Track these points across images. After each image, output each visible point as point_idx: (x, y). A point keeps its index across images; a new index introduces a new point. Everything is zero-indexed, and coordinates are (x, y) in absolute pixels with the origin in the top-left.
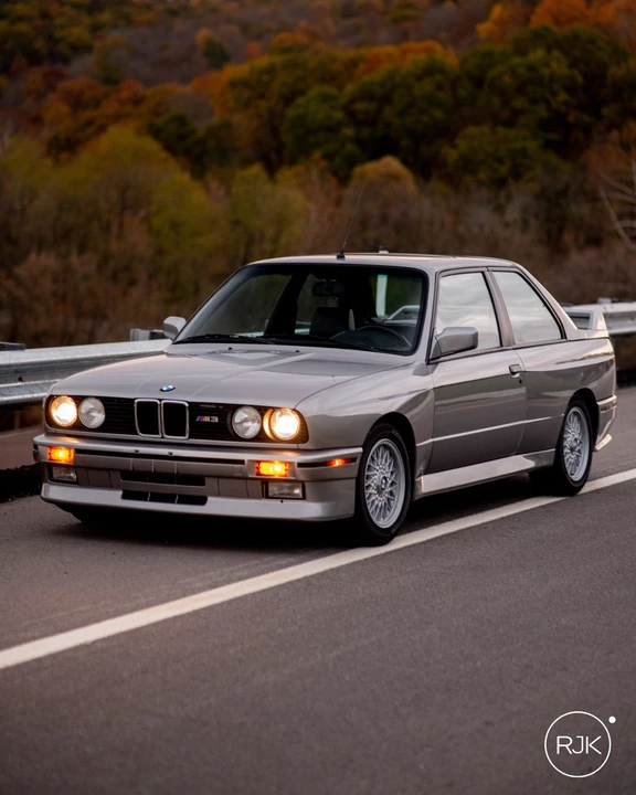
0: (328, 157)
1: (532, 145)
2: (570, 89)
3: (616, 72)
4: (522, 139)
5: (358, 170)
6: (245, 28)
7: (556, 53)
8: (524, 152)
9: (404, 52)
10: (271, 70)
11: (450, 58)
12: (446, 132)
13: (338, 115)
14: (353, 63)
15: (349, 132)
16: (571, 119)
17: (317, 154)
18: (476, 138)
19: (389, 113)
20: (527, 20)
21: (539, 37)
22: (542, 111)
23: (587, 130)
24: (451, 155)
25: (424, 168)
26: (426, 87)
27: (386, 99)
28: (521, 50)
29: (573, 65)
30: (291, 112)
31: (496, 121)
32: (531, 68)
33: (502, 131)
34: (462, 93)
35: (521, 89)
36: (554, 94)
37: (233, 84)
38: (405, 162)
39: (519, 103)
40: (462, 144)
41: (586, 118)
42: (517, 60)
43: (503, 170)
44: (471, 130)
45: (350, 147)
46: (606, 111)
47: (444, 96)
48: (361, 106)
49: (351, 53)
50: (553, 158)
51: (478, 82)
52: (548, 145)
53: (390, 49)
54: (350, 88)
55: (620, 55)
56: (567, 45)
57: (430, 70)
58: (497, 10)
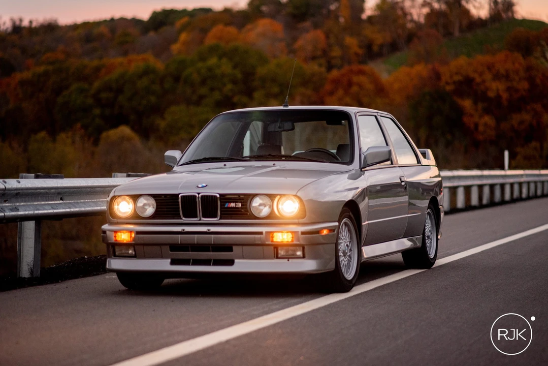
0: (85, 127)
2: (234, 82)
3: (261, 71)
5: (104, 135)
6: (24, 51)
7: (224, 60)
9: (130, 62)
10: (46, 74)
11: (159, 65)
12: (158, 110)
13: (90, 101)
14: (98, 69)
15: (97, 111)
17: (79, 125)
18: (177, 113)
19: (121, 98)
20: (202, 42)
21: (213, 50)
22: (217, 95)
24: (162, 124)
25: (145, 132)
26: (145, 82)
27: (120, 91)
28: (203, 58)
29: (235, 67)
30: (60, 100)
31: (188, 102)
32: (210, 69)
33: (193, 109)
34: (167, 86)
35: (204, 82)
36: (225, 85)
37: (22, 83)
38: (133, 128)
39: (203, 91)
40: (169, 117)
42: (200, 65)
44: (174, 108)
45: (98, 121)
47: (156, 87)
48: (104, 95)
49: (96, 63)
51: (177, 79)
53: (120, 60)
54: (97, 84)
55: (263, 60)
57: (147, 72)
58: (183, 36)
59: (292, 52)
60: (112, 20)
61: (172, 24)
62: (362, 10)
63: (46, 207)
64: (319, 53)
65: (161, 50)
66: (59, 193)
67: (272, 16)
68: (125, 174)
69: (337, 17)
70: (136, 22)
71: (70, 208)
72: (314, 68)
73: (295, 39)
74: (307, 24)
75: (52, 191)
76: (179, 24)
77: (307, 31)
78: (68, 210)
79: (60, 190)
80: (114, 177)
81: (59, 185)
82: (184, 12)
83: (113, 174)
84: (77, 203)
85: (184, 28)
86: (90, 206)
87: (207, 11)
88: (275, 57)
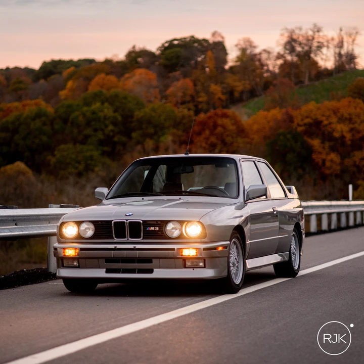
1: (96, 154)
2: (115, 124)
3: (138, 114)
4: (91, 151)
7: (106, 105)
8: (91, 158)
9: (24, 106)
11: (50, 110)
12: (49, 148)
16: (116, 139)
18: (66, 150)
19: (16, 137)
20: (87, 89)
21: (97, 96)
22: (100, 135)
23: (124, 145)
26: (38, 123)
27: (15, 131)
28: (87, 103)
29: (116, 111)
31: (75, 141)
32: (94, 113)
33: (79, 147)
34: (57, 127)
35: (88, 124)
36: (107, 126)
38: (27, 164)
39: (88, 131)
40: (58, 154)
41: (124, 139)
42: (85, 109)
43: (81, 167)
44: (62, 146)
46: (134, 135)
47: (47, 129)
50: (107, 160)
51: (65, 121)
52: (104, 153)
53: (16, 104)
55: (140, 105)
56: (112, 100)
57: (39, 115)
58: (70, 84)
59: (165, 97)
60: (8, 69)
61: (60, 73)
62: (225, 61)
63: (6, 231)
64: (188, 98)
65: (51, 95)
66: (14, 220)
67: (147, 67)
68: (59, 206)
69: (203, 68)
70: (28, 71)
71: (22, 231)
72: (184, 111)
73: (167, 87)
74: (177, 73)
75: (10, 218)
76: (65, 73)
77: (178, 80)
78: (21, 233)
79: (14, 218)
80: (50, 208)
81: (15, 214)
82: (70, 63)
83: (49, 205)
84: (27, 227)
85: (70, 77)
86: (36, 230)
87: (91, 61)
88: (150, 102)
